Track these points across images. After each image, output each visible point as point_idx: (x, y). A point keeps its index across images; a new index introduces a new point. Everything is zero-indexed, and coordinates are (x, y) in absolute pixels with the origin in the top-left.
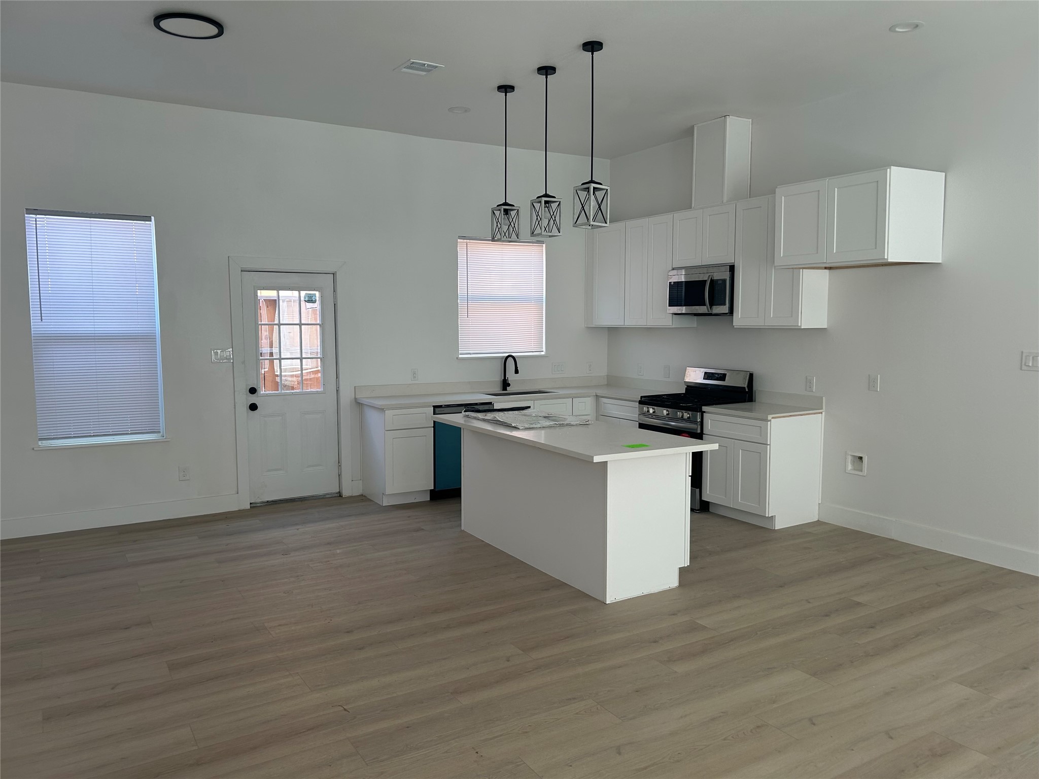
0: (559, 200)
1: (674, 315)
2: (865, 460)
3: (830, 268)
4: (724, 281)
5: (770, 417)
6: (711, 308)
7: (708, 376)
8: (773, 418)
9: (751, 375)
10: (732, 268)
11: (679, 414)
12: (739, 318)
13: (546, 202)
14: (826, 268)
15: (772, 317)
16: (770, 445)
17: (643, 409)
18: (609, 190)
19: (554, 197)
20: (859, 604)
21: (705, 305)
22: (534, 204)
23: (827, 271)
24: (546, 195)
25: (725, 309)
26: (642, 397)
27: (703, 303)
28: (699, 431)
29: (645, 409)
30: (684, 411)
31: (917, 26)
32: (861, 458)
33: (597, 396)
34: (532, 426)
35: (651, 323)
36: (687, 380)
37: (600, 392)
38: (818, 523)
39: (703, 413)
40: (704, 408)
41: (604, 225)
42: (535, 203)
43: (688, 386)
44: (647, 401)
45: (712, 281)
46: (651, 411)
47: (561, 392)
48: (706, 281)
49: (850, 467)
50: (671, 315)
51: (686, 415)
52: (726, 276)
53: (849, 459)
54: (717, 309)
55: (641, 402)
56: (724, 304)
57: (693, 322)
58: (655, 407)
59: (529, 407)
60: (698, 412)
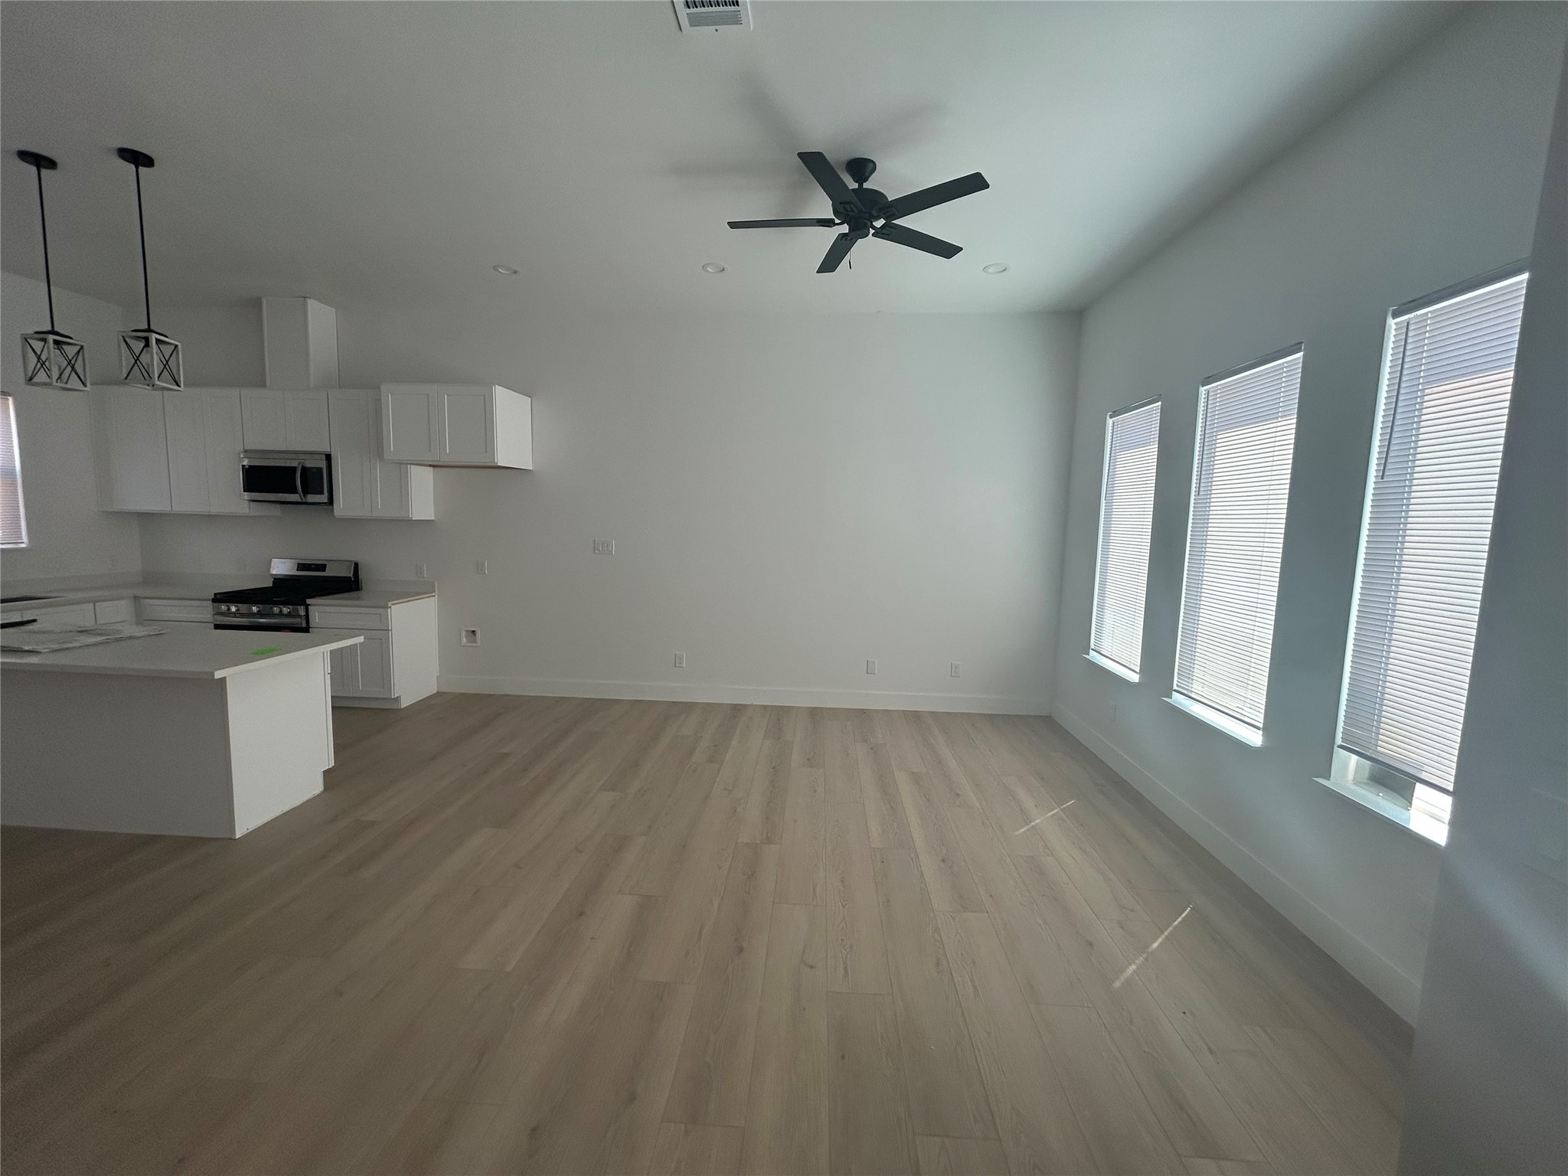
0: (82, 344)
1: (251, 503)
2: (478, 634)
3: (434, 466)
4: (320, 470)
5: (390, 604)
6: (304, 496)
7: (302, 567)
8: (393, 604)
9: (356, 565)
10: (328, 457)
11: (276, 610)
12: (341, 507)
13: (56, 342)
14: (430, 466)
15: (381, 508)
16: (391, 630)
17: (219, 608)
18: (180, 347)
19: (71, 338)
20: (506, 755)
21: (297, 493)
22: (29, 340)
23: (431, 468)
24: (53, 332)
25: (324, 498)
26: (215, 594)
27: (294, 491)
28: (304, 625)
29: (224, 607)
30: (281, 606)
31: (516, 272)
32: (473, 631)
33: (136, 598)
34: (65, 646)
35: (214, 510)
36: (274, 571)
37: (140, 592)
38: (439, 694)
39: (307, 606)
40: (309, 601)
41: (176, 388)
42: (30, 338)
43: (275, 579)
44: (221, 598)
45: (304, 469)
46: (233, 609)
47: (71, 596)
48: (295, 468)
49: (464, 640)
50: (247, 502)
51: (285, 610)
52: (323, 464)
53: (464, 634)
54: (311, 498)
55: (214, 601)
56: (322, 493)
57: (276, 511)
58: (240, 605)
59: (34, 621)
60: (301, 605)
